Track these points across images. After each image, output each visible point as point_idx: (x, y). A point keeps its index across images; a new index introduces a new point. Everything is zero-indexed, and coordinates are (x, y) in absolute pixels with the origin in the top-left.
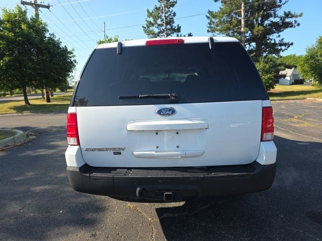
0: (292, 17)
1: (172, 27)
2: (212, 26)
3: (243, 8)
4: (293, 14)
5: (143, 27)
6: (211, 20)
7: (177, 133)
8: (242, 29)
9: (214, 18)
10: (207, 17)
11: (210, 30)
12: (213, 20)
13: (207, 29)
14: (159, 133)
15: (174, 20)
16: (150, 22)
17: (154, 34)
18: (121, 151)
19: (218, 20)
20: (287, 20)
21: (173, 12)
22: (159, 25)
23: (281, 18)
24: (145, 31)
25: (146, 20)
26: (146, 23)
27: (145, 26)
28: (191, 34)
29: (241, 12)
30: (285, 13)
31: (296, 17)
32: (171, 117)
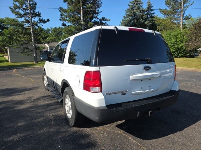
0: (106, 20)
1: (34, 12)
2: (63, 17)
3: (82, 10)
4: (106, 19)
5: (10, 8)
6: (62, 13)
7: (150, 79)
8: (82, 23)
9: (64, 12)
10: (60, 11)
11: (61, 19)
12: (64, 13)
13: (60, 18)
14: (143, 80)
15: (36, 8)
16: (17, 5)
17: (20, 15)
18: (126, 93)
19: (66, 14)
20: (103, 21)
21: (35, 2)
22: (24, 9)
23: (100, 20)
24: (12, 11)
25: (14, 4)
26: (13, 5)
27: (12, 7)
28: (49, 19)
29: (80, 12)
30: (102, 18)
31: (107, 21)
32: (149, 71)
